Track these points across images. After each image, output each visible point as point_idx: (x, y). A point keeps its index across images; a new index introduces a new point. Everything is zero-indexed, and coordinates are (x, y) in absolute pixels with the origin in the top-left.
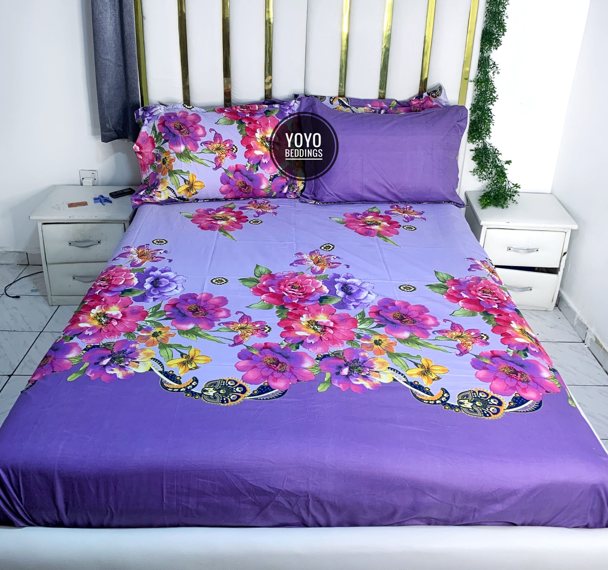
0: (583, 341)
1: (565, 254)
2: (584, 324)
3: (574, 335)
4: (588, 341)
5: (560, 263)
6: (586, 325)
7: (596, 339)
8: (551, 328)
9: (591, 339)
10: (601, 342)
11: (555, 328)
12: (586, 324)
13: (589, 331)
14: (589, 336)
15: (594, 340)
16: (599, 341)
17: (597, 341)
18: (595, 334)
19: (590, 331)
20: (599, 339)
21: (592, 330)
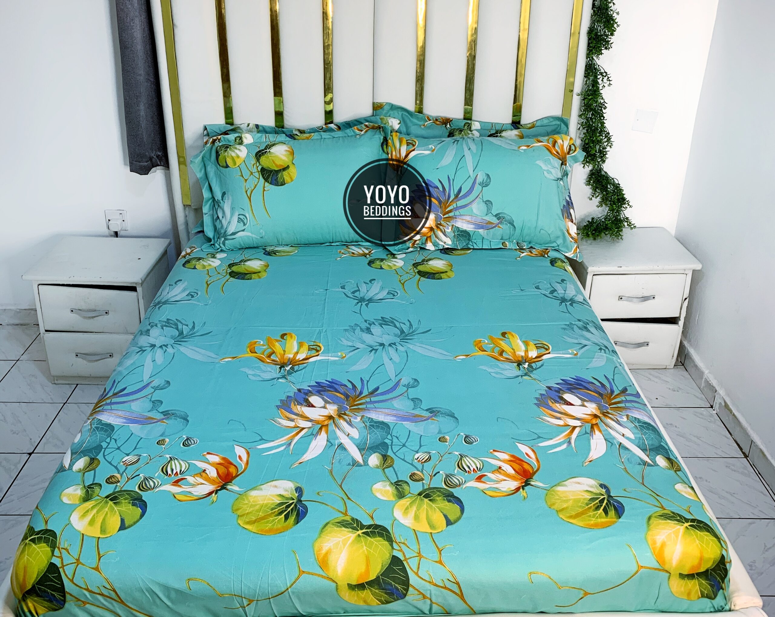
0: (711, 405)
1: (686, 299)
2: (713, 386)
3: (701, 399)
4: (716, 406)
5: (680, 312)
6: (714, 387)
7: (725, 402)
8: (674, 391)
9: (720, 404)
10: (731, 407)
11: (678, 391)
12: (714, 385)
13: (717, 394)
14: (718, 400)
15: (723, 404)
16: (728, 406)
17: (726, 406)
18: (724, 397)
19: (719, 394)
20: (729, 403)
21: (721, 392)
